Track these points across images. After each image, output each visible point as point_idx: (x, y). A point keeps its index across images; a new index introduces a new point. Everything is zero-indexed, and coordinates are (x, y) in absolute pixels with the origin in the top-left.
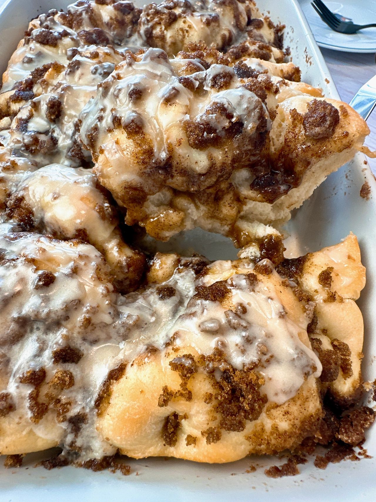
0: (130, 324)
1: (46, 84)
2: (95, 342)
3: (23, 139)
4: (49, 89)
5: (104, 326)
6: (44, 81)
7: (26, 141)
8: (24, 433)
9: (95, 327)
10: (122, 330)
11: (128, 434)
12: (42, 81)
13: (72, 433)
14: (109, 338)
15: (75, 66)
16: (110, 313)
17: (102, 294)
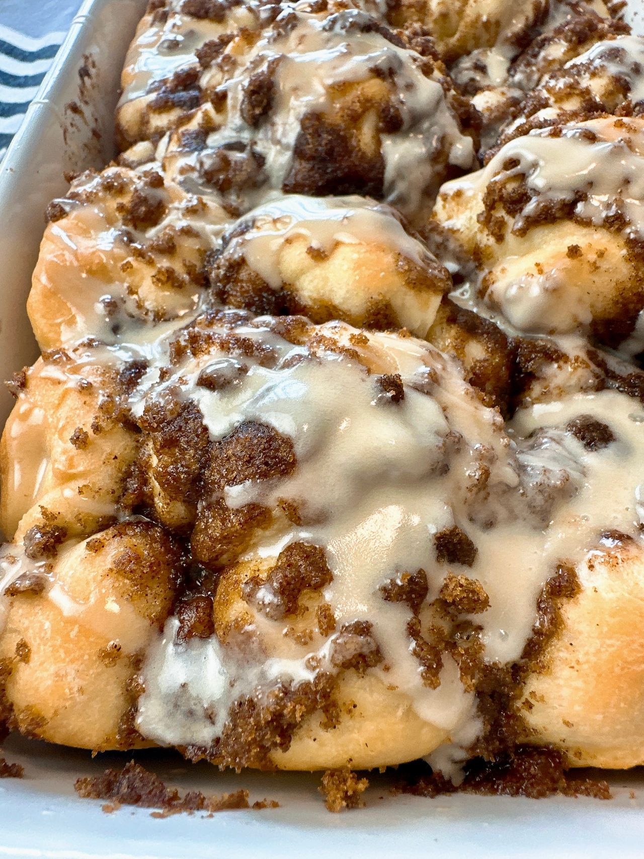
0: (555, 487)
1: (231, 63)
2: (489, 525)
3: (202, 164)
4: (238, 72)
5: (504, 492)
6: (227, 58)
7: (207, 166)
8: (400, 713)
9: (489, 494)
10: (539, 500)
11: (622, 705)
12: (224, 59)
13: (479, 717)
14: (513, 517)
15: (287, 24)
16: (509, 464)
17: (494, 424)
